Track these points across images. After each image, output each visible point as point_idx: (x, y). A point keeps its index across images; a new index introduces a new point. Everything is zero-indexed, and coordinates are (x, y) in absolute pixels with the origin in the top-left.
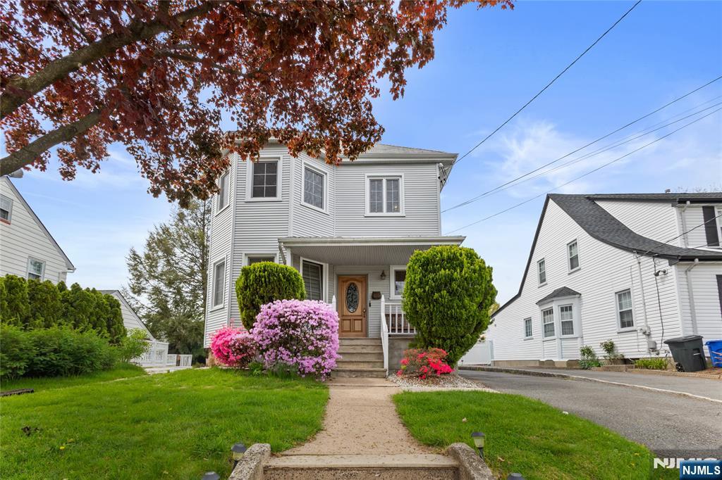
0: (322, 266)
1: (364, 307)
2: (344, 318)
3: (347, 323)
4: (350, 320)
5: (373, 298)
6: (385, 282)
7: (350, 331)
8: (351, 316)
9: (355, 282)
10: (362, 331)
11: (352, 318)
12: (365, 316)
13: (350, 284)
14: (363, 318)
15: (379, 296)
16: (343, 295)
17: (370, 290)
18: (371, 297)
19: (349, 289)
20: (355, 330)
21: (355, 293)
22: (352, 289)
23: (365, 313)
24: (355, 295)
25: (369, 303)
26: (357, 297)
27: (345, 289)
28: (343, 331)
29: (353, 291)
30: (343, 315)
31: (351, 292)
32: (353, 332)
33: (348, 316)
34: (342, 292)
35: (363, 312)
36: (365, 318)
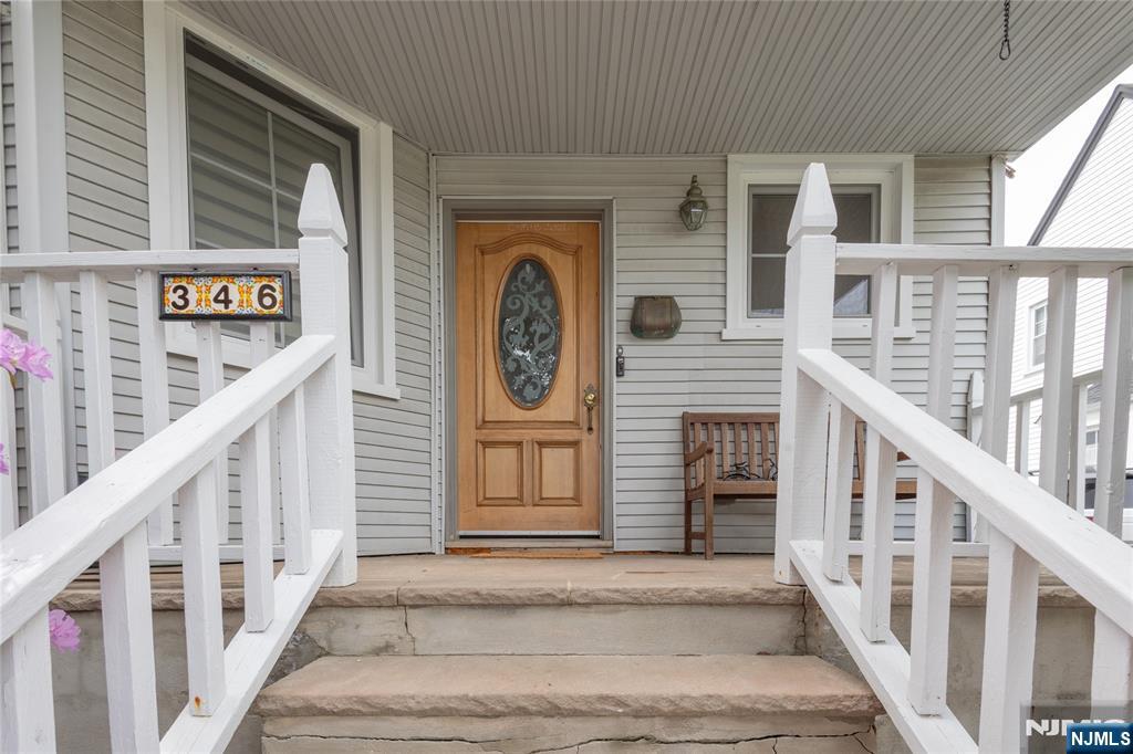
0: (352, 132)
1: (588, 378)
2: (486, 434)
3: (502, 462)
4: (519, 444)
5: (638, 329)
6: (698, 246)
7: (519, 500)
8: (525, 424)
9: (546, 254)
10: (576, 500)
11: (527, 435)
12: (594, 426)
13: (520, 264)
14: (585, 436)
15: (668, 319)
16: (483, 318)
17: (624, 290)
18: (625, 327)
19: (514, 289)
20: (544, 496)
21: (542, 311)
22: (525, 287)
23: (594, 413)
24: (545, 321)
25: (615, 356)
26: (551, 328)
27: (491, 287)
28: (485, 499)
29: (533, 299)
30: (484, 422)
31: (522, 302)
32: (535, 505)
33: (507, 425)
34: (480, 303)
35: (586, 404)
36: (594, 436)
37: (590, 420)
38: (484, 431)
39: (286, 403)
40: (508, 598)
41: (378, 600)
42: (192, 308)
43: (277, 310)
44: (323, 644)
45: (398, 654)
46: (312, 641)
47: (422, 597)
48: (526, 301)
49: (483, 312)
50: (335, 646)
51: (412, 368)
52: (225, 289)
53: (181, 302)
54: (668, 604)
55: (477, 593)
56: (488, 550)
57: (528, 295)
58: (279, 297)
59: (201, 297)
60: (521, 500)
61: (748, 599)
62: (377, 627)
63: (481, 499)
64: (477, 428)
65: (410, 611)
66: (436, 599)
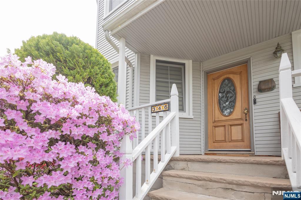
0: (184, 65)
1: (245, 106)
2: (216, 124)
3: (220, 131)
4: (224, 126)
5: (260, 90)
7: (225, 141)
8: (227, 121)
9: (231, 76)
10: (242, 140)
11: (227, 123)
12: (247, 119)
13: (224, 80)
14: (245, 122)
15: (270, 86)
16: (214, 95)
17: (255, 80)
18: (256, 90)
19: (222, 87)
20: (232, 139)
21: (230, 91)
22: (225, 86)
23: (247, 115)
24: (231, 93)
25: (253, 98)
26: (233, 94)
27: (216, 88)
28: (215, 141)
29: (228, 88)
30: (215, 121)
31: (225, 90)
32: (229, 142)
33: (221, 121)
34: (213, 92)
35: (245, 113)
36: (247, 122)
37: (246, 117)
38: (215, 123)
39: (168, 125)
40: (207, 160)
41: (182, 159)
42: (156, 111)
43: (167, 109)
44: (173, 167)
45: (186, 170)
46: (171, 166)
47: (190, 159)
48: (226, 89)
49: (214, 94)
50: (175, 168)
51: (196, 111)
52: (160, 107)
53: (154, 110)
54: (245, 163)
55: (201, 159)
56: (216, 154)
57: (226, 87)
58: (167, 107)
59: (157, 109)
60: (226, 141)
61: (268, 163)
62: (182, 164)
63: (214, 141)
64: (213, 123)
65: (188, 162)
66: (193, 160)
